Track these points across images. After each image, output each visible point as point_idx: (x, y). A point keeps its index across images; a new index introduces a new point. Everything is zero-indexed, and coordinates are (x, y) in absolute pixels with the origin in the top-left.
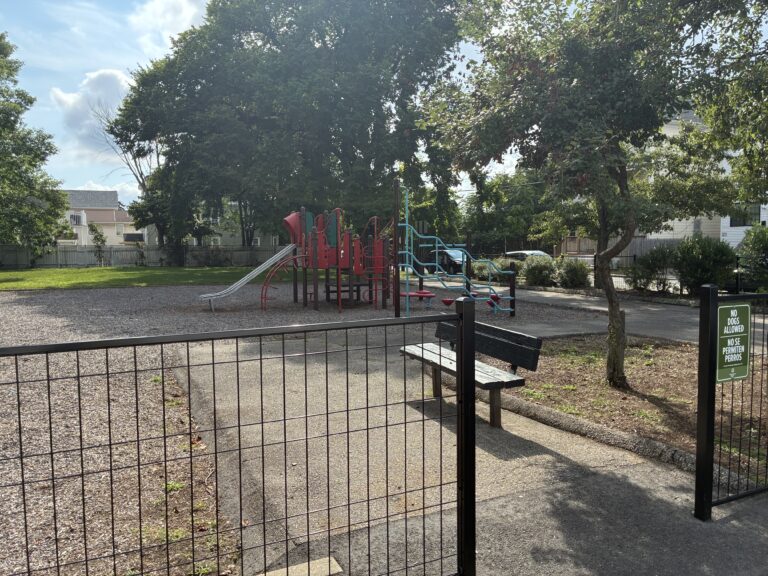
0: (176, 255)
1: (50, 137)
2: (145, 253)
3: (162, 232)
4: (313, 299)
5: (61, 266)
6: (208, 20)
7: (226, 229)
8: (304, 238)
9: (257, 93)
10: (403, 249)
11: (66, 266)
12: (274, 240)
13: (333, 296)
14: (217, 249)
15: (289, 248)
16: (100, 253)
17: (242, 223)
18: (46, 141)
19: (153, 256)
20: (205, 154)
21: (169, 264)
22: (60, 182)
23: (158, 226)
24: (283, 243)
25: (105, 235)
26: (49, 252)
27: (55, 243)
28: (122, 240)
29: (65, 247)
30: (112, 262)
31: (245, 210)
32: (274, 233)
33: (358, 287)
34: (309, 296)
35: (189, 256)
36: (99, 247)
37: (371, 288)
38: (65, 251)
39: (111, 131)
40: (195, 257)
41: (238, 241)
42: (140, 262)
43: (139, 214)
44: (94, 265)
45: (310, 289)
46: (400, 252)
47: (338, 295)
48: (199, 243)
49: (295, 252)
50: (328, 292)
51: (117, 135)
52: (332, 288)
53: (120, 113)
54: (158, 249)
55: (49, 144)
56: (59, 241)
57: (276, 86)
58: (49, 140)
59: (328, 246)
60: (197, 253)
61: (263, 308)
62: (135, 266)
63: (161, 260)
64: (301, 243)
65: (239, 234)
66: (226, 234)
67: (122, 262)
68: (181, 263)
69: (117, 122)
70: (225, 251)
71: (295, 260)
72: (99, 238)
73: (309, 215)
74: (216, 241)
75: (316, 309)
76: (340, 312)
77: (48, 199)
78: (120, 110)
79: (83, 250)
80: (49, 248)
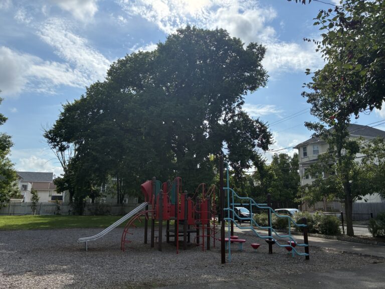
0: (78, 208)
1: (10, 137)
2: (61, 207)
3: (72, 194)
4: (158, 241)
5: (10, 215)
6: (107, 79)
7: (109, 194)
8: (154, 198)
9: (131, 114)
10: (226, 207)
11: (14, 214)
12: (136, 199)
13: (172, 239)
14: (103, 205)
15: (143, 205)
16: (34, 206)
17: (118, 190)
18: (7, 139)
19: (65, 209)
20: (97, 147)
21: (74, 214)
22: (13, 164)
23: (70, 191)
24: (140, 202)
25: (39, 197)
26: (4, 206)
27: (9, 200)
28: (50, 199)
29: (15, 203)
30: (41, 212)
31: (121, 183)
32: (136, 195)
33: (189, 233)
34: (155, 239)
35: (86, 209)
36: (34, 203)
37: (198, 234)
38: (15, 205)
39: (47, 136)
40: (89, 210)
41: (115, 200)
42: (57, 212)
43: (60, 184)
44: (29, 214)
45: (157, 234)
46: (225, 209)
47: (176, 239)
48: (93, 202)
49: (147, 207)
50: (168, 236)
51: (50, 138)
52: (171, 233)
53: (54, 127)
54: (68, 205)
55: (9, 141)
56: (11, 199)
57: (142, 110)
58: (10, 139)
59: (170, 203)
60: (91, 207)
61: (122, 249)
62: (54, 214)
63: (69, 211)
64: (151, 202)
65: (116, 197)
66: (109, 196)
67: (47, 212)
68: (81, 213)
69: (50, 132)
70: (108, 206)
71: (147, 214)
72: (35, 198)
73: (158, 182)
74: (103, 200)
75: (160, 250)
76: (177, 253)
77: (4, 174)
78: (54, 125)
79: (25, 205)
80: (5, 203)
